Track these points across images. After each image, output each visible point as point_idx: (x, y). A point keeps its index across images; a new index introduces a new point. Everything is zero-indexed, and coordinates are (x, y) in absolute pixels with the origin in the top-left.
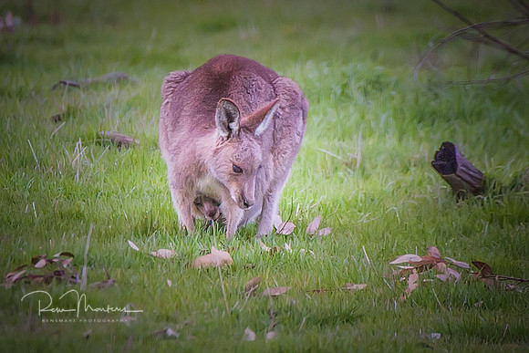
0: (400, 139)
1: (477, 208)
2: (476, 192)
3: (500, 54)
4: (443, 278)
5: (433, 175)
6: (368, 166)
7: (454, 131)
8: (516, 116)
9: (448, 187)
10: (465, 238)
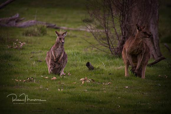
0: (81, 61)
1: (92, 72)
2: (92, 69)
3: (96, 49)
4: (87, 82)
5: (86, 67)
6: (77, 65)
7: (89, 60)
8: (98, 58)
9: (88, 69)
10: (91, 76)
